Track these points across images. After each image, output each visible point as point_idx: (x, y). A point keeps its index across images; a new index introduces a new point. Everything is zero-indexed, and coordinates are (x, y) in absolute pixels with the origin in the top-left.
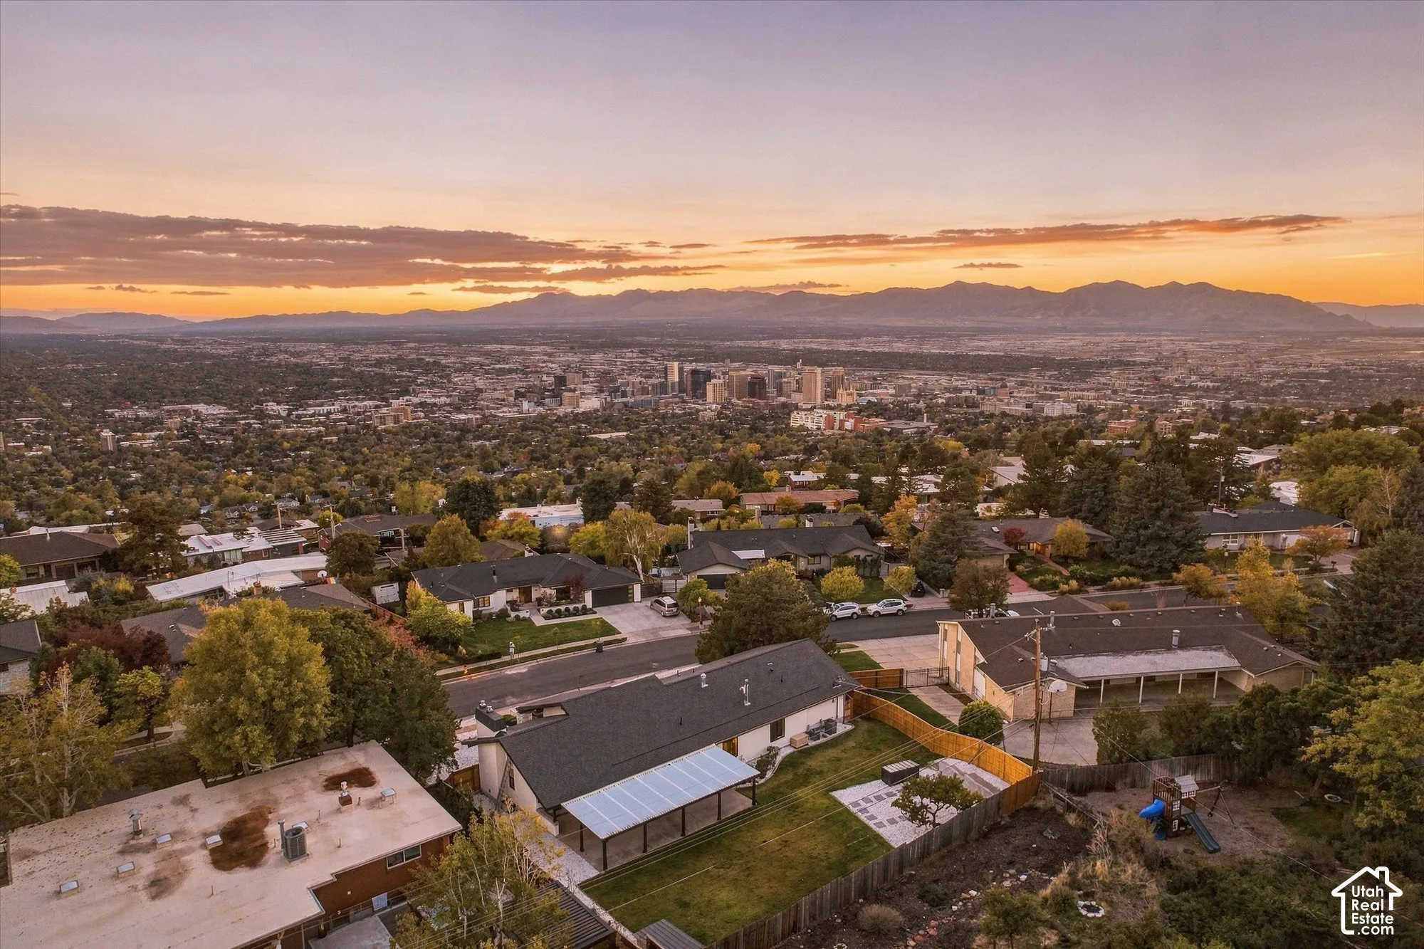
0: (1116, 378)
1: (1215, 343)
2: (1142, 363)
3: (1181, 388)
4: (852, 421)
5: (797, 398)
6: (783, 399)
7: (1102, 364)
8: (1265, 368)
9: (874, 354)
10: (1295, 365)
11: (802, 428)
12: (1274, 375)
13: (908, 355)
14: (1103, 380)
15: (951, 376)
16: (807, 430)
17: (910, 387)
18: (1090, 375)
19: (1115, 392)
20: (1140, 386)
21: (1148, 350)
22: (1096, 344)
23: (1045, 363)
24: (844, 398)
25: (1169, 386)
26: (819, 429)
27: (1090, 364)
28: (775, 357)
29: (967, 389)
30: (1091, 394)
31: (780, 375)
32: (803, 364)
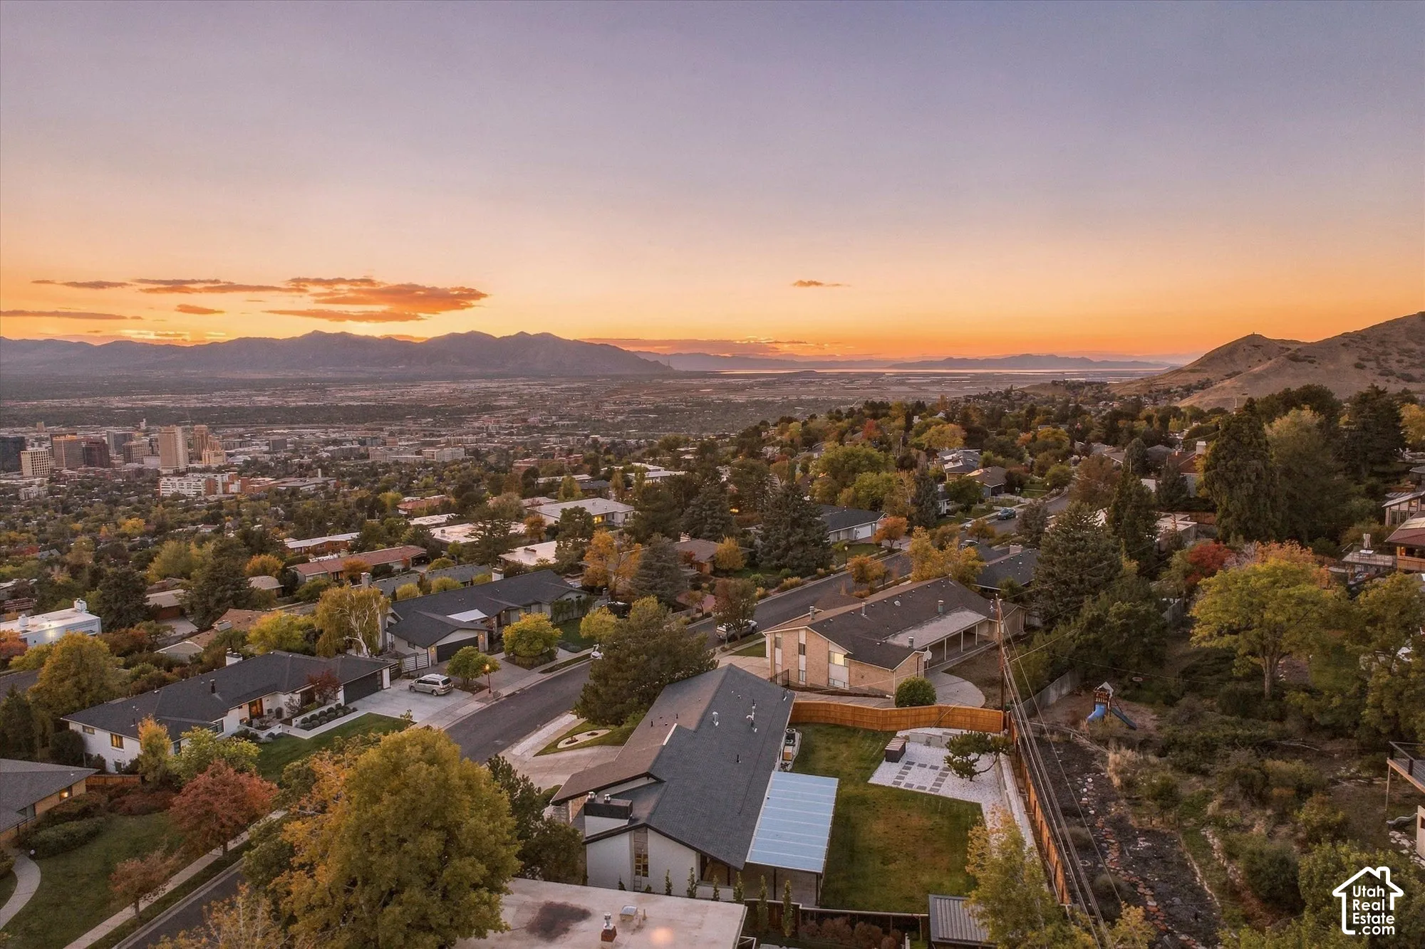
0: (487, 422)
1: (564, 386)
2: (507, 407)
3: (547, 428)
4: (238, 482)
5: (151, 463)
6: (136, 465)
7: (471, 410)
8: (608, 407)
9: (233, 409)
10: (629, 403)
11: (177, 496)
12: (617, 413)
13: (272, 408)
14: (476, 424)
15: (327, 428)
16: (184, 497)
17: (284, 442)
18: (463, 420)
19: (490, 435)
20: (512, 427)
21: (510, 395)
22: (463, 391)
23: (419, 410)
24: (212, 459)
25: (535, 427)
26: (199, 494)
27: (460, 411)
28: (108, 417)
29: (347, 441)
30: (471, 437)
31: (127, 437)
32: (148, 423)
